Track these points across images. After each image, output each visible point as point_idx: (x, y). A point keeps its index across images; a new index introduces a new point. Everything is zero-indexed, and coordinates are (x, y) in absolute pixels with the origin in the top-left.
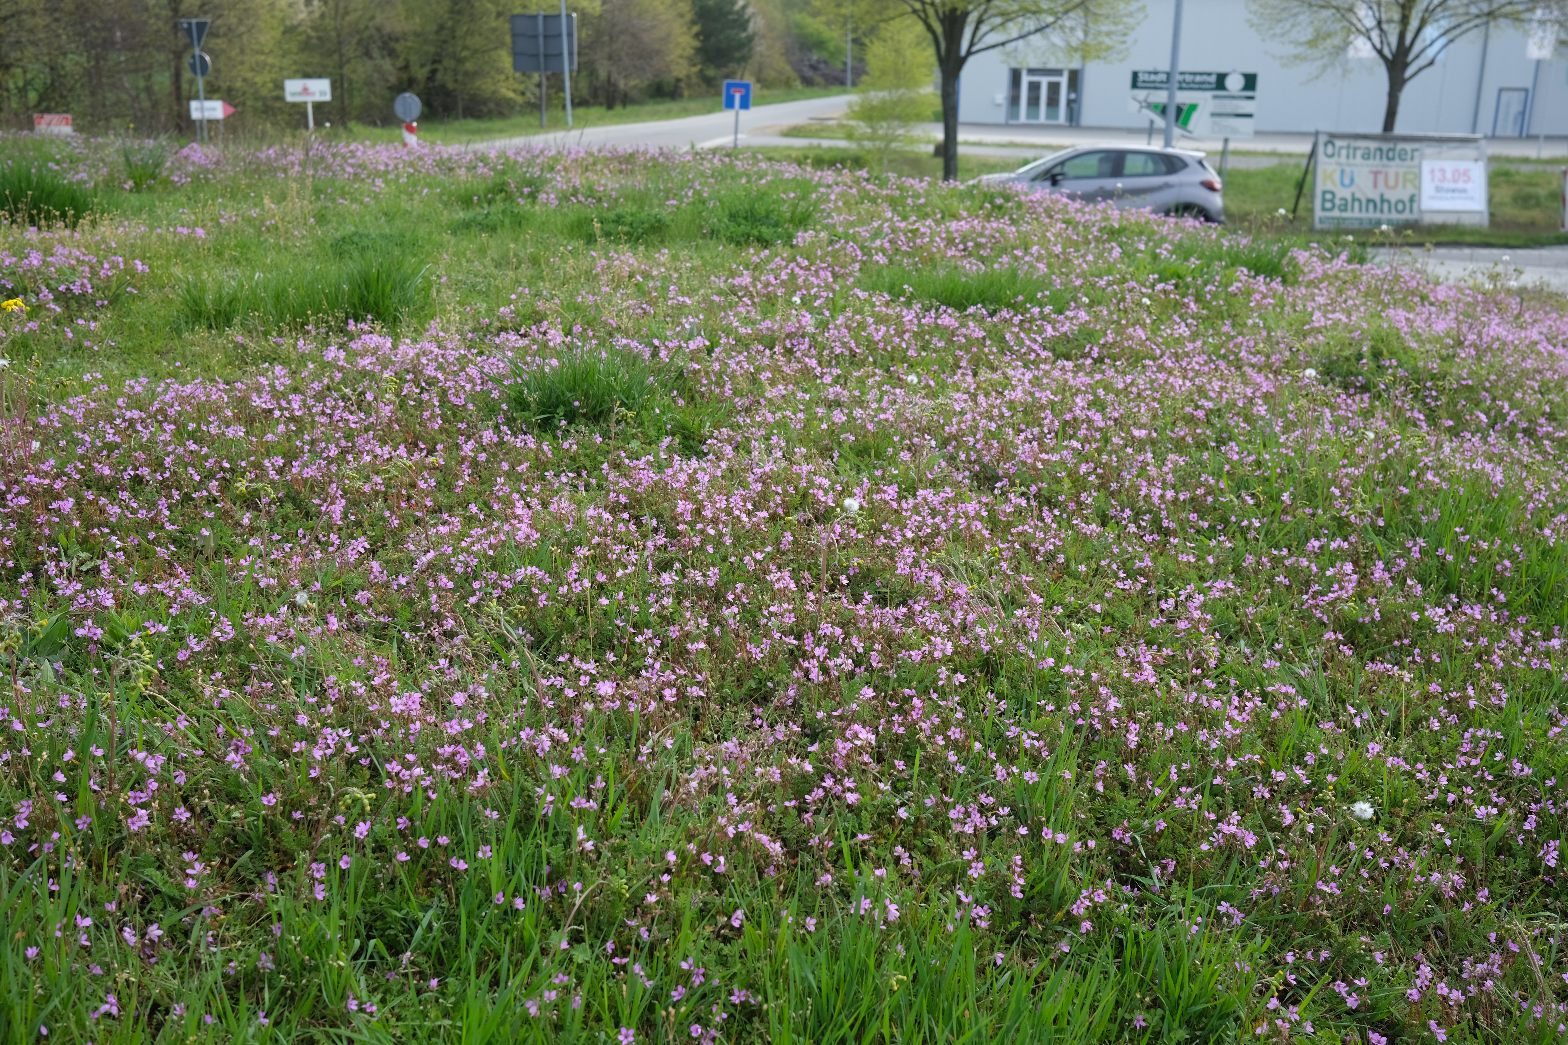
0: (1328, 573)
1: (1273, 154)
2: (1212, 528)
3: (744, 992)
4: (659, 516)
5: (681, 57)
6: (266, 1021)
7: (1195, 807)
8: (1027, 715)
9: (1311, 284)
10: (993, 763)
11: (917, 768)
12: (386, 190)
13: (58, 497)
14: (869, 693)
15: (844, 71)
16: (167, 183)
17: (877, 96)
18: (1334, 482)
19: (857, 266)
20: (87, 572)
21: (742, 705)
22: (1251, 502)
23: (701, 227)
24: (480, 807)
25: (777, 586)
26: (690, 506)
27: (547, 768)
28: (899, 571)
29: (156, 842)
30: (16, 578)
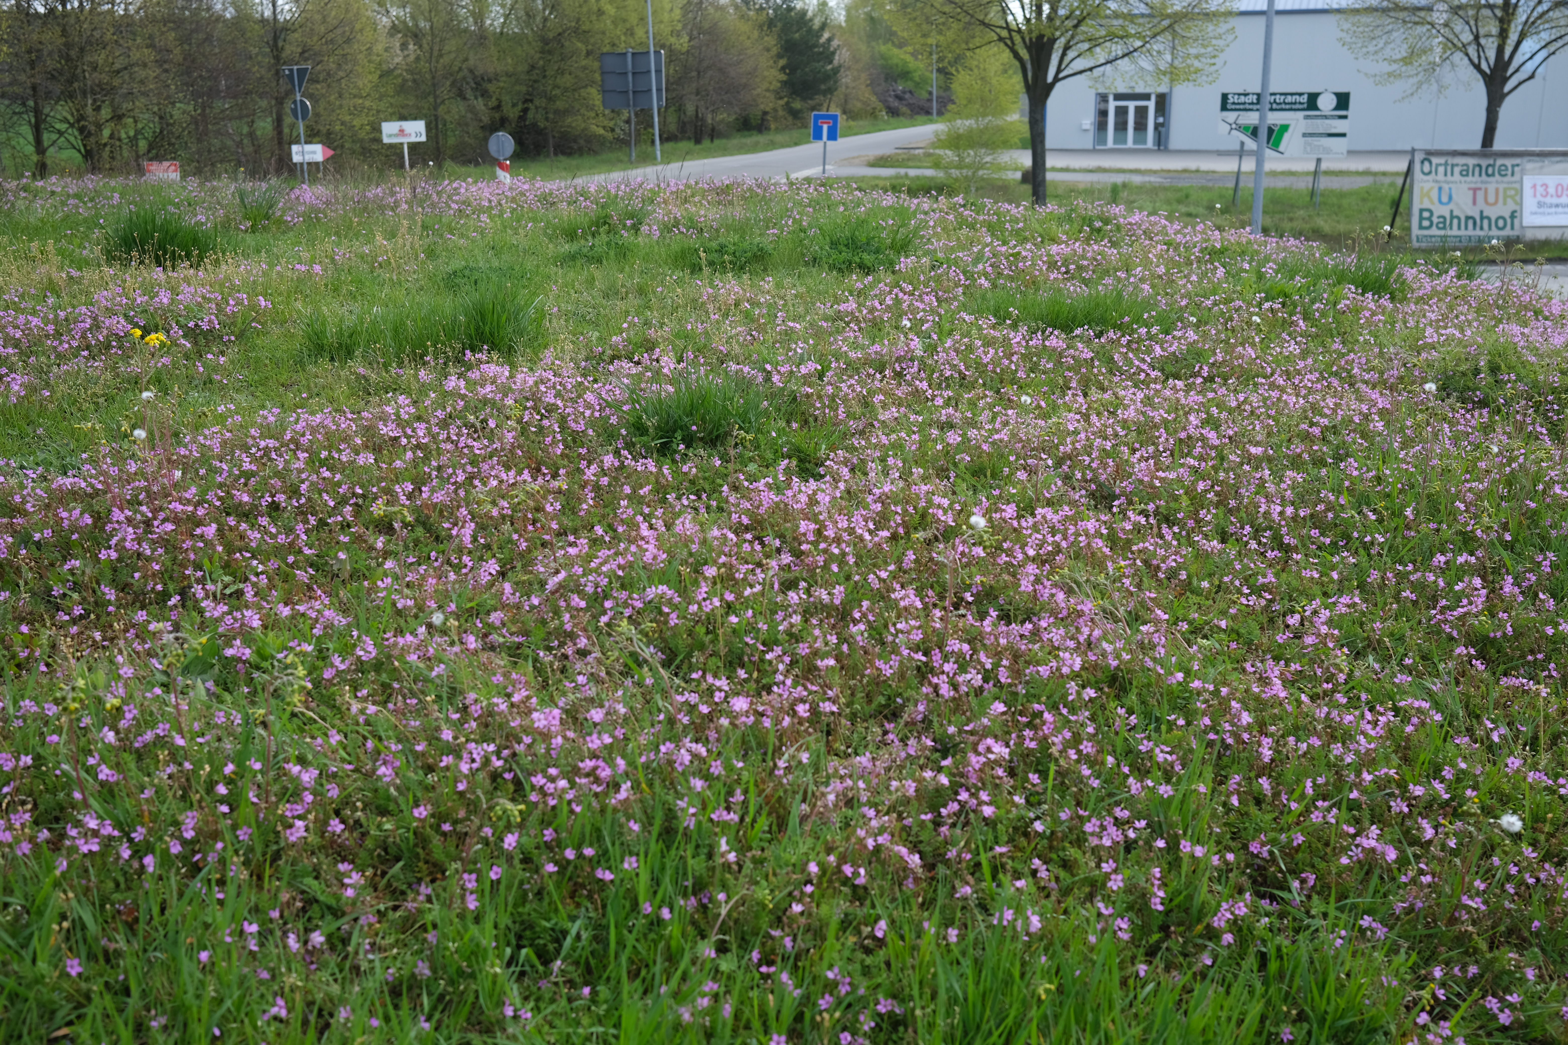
0: (1457, 588)
1: (1367, 173)
2: (1334, 544)
3: (889, 1001)
4: (781, 536)
5: (768, 90)
6: (427, 1025)
7: (1333, 821)
8: (1158, 730)
9: (1421, 300)
10: (1127, 776)
11: (1050, 782)
12: (491, 225)
13: (199, 523)
14: (1001, 707)
15: (930, 100)
16: (280, 222)
17: (964, 124)
18: (1457, 496)
19: (960, 290)
20: (231, 595)
21: (872, 721)
22: (1374, 517)
23: (803, 255)
24: (623, 820)
25: (902, 604)
26: (813, 526)
27: (687, 781)
28: (1023, 588)
29: (313, 853)
30: (165, 602)
